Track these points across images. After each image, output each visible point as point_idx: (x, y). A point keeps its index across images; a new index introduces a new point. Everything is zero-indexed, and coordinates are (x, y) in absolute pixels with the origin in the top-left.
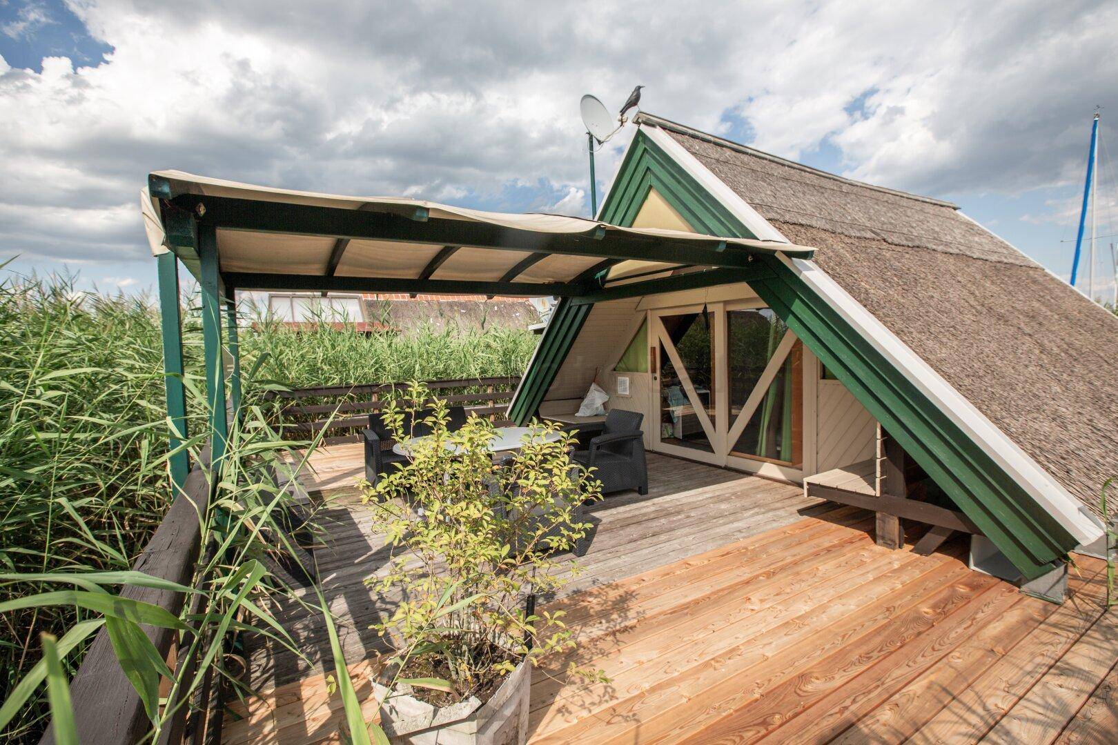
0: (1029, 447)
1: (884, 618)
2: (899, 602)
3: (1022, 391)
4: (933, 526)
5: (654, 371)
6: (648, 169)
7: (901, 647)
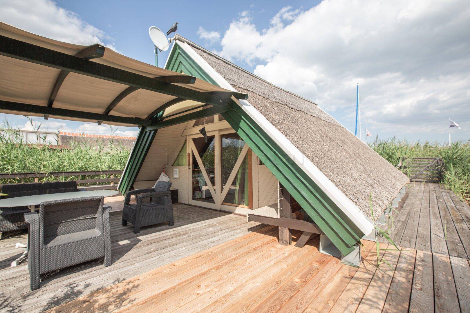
0: (342, 188)
1: (274, 289)
2: (284, 277)
3: (339, 165)
4: (304, 232)
5: (189, 165)
6: (180, 62)
7: (279, 309)
